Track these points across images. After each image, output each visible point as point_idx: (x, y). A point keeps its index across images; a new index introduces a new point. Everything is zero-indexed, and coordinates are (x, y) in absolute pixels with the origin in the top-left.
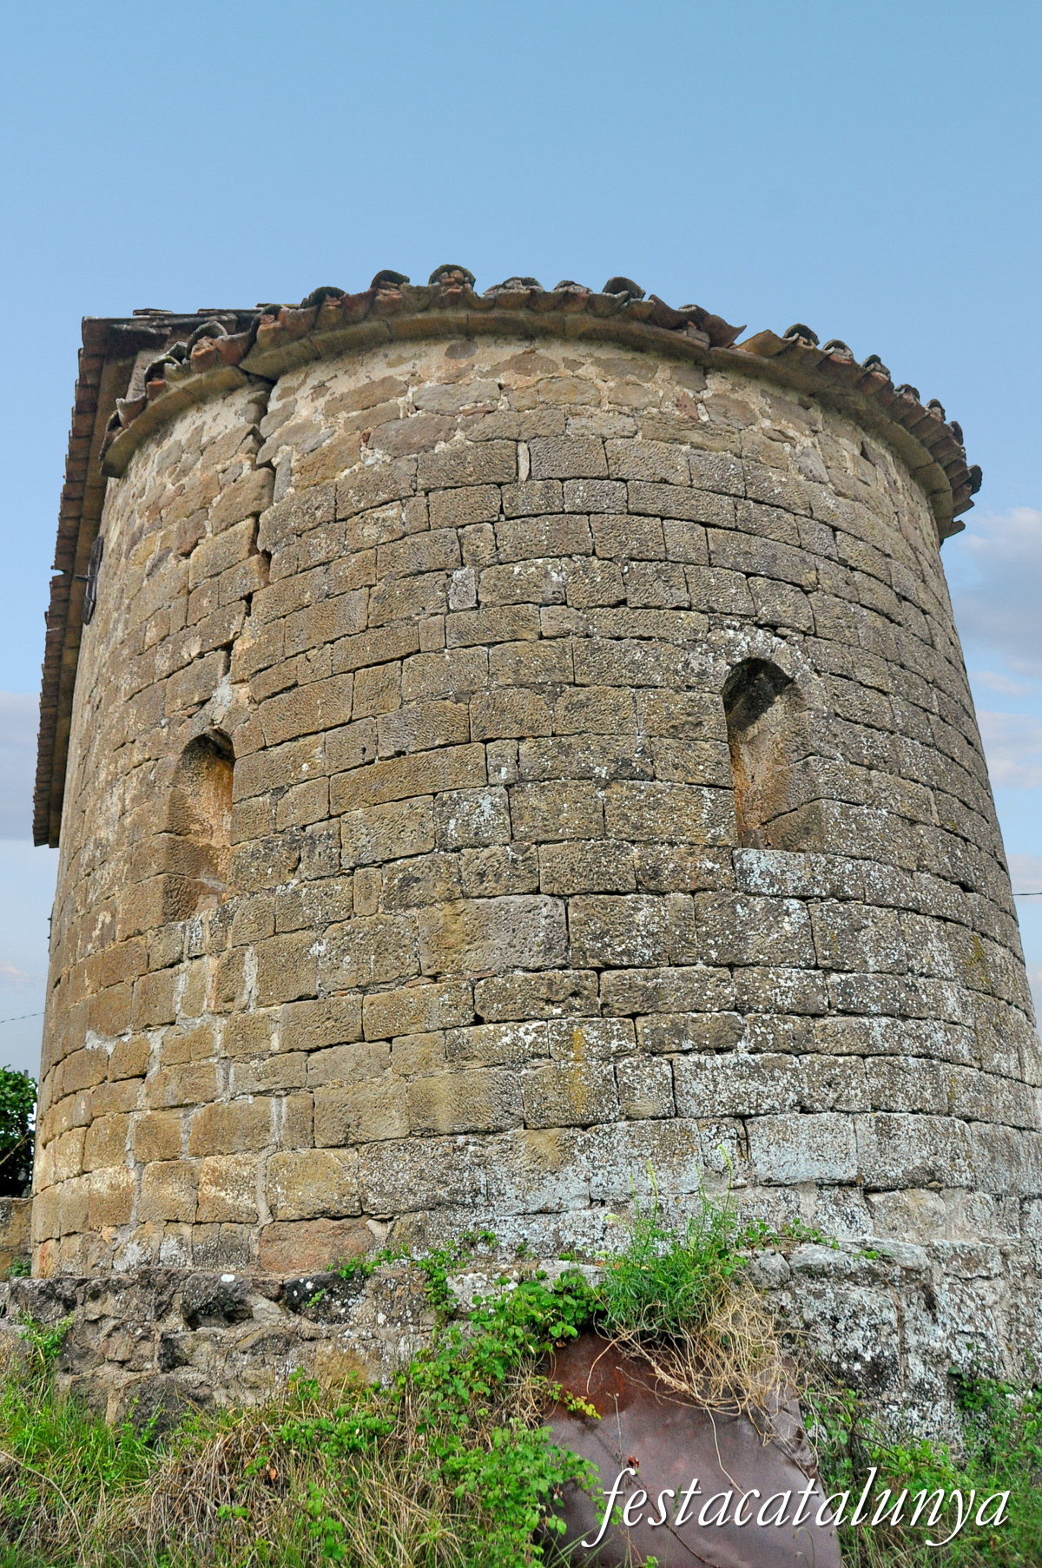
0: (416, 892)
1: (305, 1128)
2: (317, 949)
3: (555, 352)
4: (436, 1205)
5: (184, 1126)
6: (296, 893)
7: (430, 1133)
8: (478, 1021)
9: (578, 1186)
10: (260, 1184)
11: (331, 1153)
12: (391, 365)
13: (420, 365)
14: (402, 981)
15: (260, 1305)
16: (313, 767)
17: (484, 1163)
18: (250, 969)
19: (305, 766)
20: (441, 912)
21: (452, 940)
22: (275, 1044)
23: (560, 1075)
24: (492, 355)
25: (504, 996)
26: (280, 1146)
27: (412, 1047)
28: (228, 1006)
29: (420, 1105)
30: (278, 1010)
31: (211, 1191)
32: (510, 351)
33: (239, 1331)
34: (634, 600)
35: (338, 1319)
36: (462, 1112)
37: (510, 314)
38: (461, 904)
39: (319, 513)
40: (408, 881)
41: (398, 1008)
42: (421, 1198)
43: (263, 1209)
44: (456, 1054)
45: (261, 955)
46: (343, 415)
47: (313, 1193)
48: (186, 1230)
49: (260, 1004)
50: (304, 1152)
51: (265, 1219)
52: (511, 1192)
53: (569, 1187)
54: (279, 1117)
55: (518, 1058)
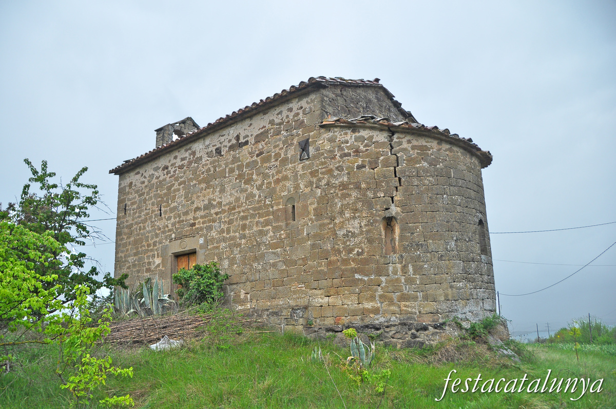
0: (444, 258)
1: (426, 298)
2: (425, 266)
3: (455, 149)
4: (449, 312)
5: (395, 296)
6: (420, 255)
7: (448, 300)
8: (454, 282)
9: (468, 309)
10: (417, 307)
11: (431, 303)
12: (426, 142)
13: (433, 144)
14: (442, 274)
15: (430, 328)
16: (420, 230)
17: (456, 305)
18: (410, 268)
19: (418, 230)
20: (447, 262)
21: (449, 267)
22: (418, 283)
23: (465, 291)
24: (445, 146)
25: (458, 278)
26: (421, 301)
27: (445, 285)
28: (405, 274)
29: (446, 296)
30: (418, 276)
31: (403, 308)
32: (448, 146)
33: (427, 332)
34: (469, 206)
35: (444, 330)
36: (453, 297)
37: (452, 140)
38: (450, 261)
39: (414, 174)
40: (442, 256)
41: (442, 278)
42: (447, 310)
43: (417, 312)
44: (451, 287)
45: (413, 266)
46: (416, 151)
47: (428, 309)
48: (398, 315)
49: (413, 275)
50: (426, 302)
51: (418, 313)
52: (460, 310)
53: (467, 309)
54: (420, 296)
55: (460, 289)
